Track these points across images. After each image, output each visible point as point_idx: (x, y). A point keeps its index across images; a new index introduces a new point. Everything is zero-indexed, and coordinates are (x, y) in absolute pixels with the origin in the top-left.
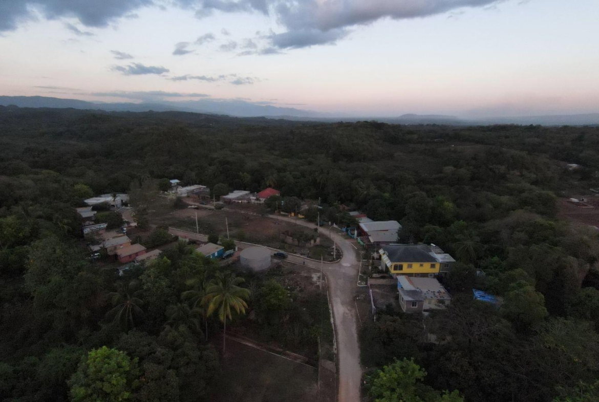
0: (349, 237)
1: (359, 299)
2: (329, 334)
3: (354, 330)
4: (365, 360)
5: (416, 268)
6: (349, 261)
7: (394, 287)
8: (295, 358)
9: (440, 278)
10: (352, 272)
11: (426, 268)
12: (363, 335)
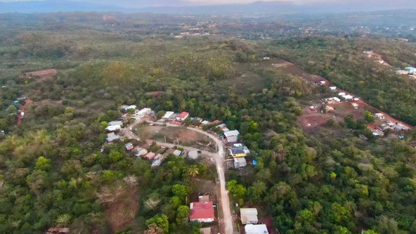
0: (220, 139)
1: (224, 165)
2: (217, 176)
3: (223, 174)
4: (227, 180)
5: (239, 155)
6: (221, 152)
7: (234, 161)
8: (210, 182)
9: (245, 157)
10: (222, 156)
11: (242, 155)
12: (226, 175)
